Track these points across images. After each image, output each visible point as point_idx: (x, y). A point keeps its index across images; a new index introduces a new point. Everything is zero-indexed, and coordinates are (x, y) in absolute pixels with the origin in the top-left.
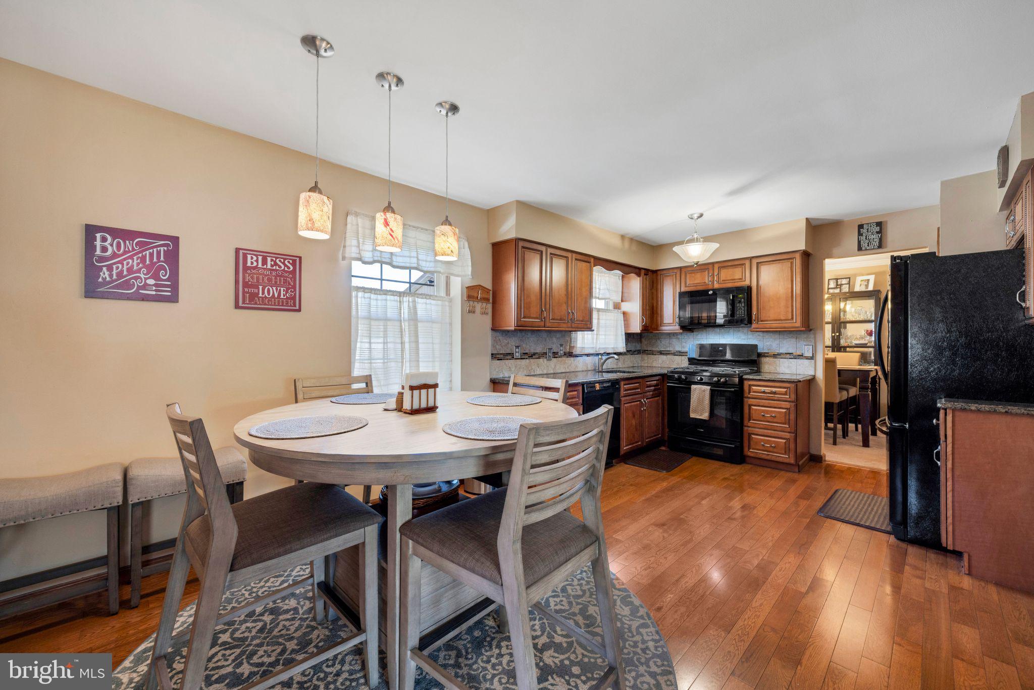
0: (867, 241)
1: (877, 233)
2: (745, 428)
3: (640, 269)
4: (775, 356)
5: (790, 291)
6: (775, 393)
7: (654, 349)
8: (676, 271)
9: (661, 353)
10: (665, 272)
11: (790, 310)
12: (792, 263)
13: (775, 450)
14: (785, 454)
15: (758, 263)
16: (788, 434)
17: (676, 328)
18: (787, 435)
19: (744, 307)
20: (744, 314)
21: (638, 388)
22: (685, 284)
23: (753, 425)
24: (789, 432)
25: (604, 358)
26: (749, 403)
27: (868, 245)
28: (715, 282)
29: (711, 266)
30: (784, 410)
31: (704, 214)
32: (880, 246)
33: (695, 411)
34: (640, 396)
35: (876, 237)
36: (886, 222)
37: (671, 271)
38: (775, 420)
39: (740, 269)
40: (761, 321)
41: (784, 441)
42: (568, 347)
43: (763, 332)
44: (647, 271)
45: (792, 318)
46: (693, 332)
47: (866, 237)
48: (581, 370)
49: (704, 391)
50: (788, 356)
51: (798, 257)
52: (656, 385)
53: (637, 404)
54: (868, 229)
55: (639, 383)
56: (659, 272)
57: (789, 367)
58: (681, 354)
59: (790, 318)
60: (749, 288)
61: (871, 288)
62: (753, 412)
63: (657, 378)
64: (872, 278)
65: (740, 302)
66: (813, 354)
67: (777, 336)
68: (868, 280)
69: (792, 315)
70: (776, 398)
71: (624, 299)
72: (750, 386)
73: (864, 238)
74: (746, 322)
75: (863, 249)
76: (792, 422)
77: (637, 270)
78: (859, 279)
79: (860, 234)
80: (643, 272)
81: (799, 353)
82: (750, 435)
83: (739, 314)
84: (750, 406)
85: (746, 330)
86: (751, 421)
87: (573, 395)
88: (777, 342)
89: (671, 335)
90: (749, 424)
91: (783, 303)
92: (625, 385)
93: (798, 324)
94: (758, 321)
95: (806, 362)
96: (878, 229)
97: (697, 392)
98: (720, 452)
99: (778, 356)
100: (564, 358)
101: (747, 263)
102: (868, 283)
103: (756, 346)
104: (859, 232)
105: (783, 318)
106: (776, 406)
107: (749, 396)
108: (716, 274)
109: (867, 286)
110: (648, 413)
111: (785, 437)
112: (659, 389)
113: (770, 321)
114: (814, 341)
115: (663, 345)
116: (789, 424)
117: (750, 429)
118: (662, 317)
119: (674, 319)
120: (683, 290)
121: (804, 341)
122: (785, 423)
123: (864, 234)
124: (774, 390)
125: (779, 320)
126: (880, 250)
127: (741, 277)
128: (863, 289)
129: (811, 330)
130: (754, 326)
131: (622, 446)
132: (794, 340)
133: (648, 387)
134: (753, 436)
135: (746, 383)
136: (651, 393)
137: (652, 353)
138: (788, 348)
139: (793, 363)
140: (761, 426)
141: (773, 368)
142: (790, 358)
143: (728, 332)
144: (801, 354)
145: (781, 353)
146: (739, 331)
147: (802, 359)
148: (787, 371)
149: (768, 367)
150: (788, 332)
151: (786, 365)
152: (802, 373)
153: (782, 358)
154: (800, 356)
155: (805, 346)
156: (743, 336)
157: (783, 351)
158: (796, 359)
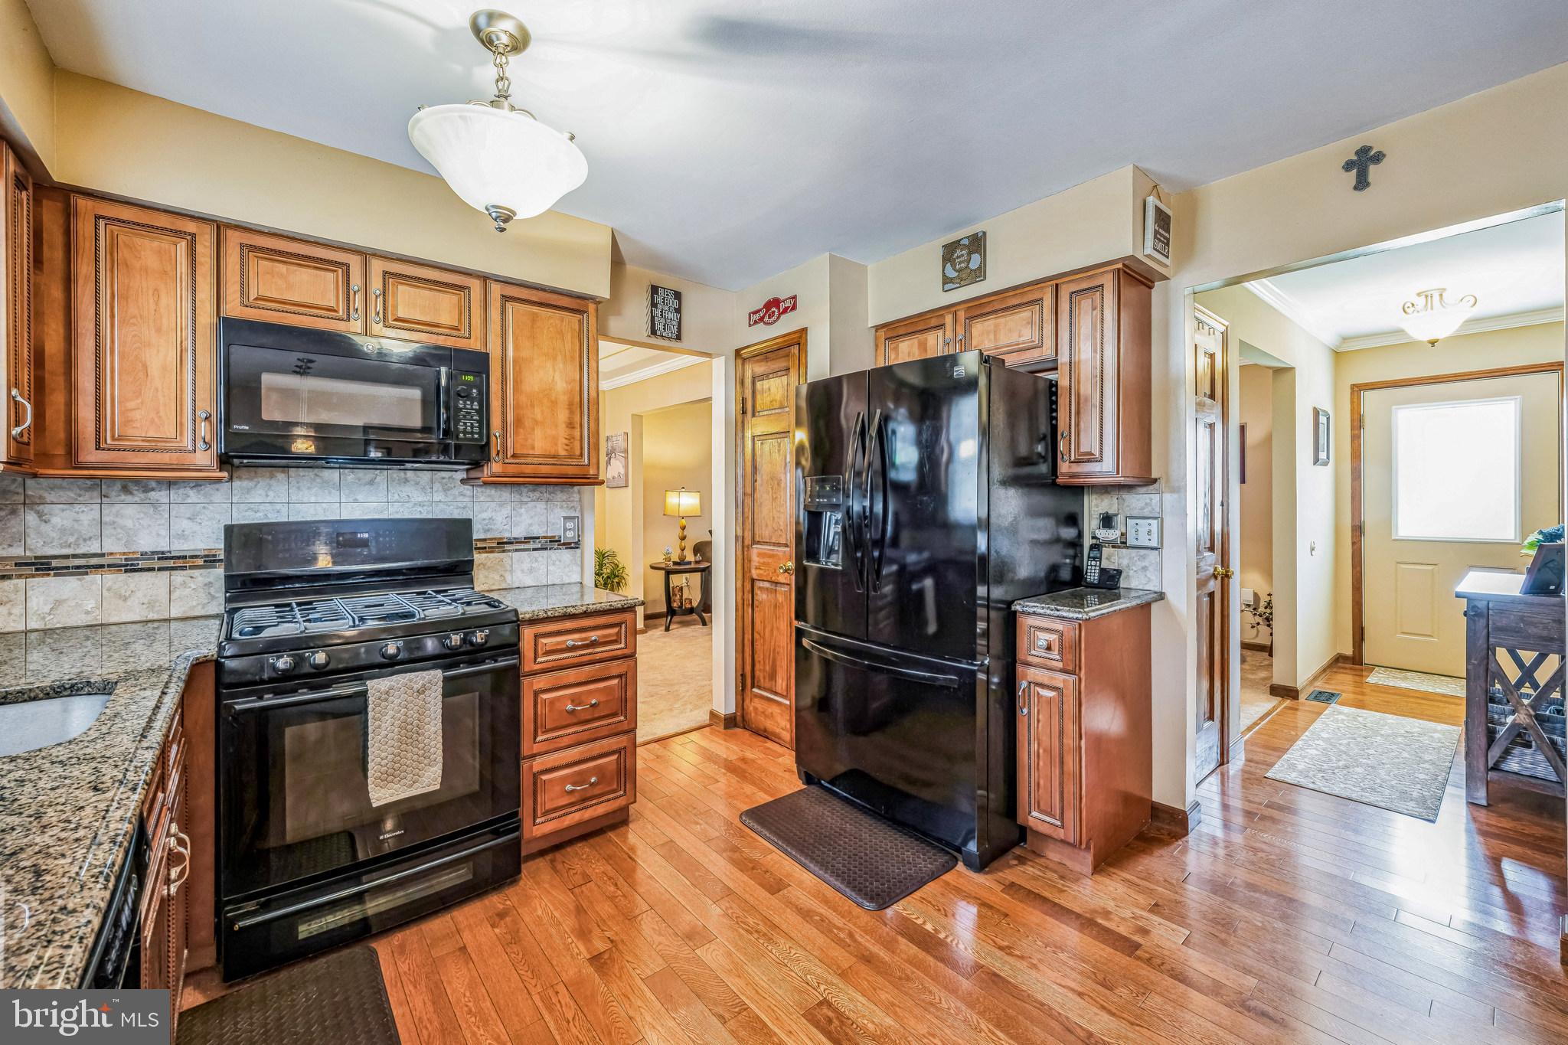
1: (676, 310)
2: (525, 764)
4: (501, 546)
6: (595, 643)
8: (191, 227)
11: (578, 434)
12: (581, 323)
13: (597, 790)
15: (504, 298)
18: (621, 741)
19: (479, 412)
22: (244, 293)
23: (544, 748)
24: (625, 734)
26: (535, 687)
27: (664, 330)
28: (373, 318)
29: (356, 258)
30: (614, 681)
32: (678, 335)
33: (392, 776)
35: (673, 317)
36: (686, 295)
38: (597, 713)
39: (455, 299)
40: (513, 456)
45: (581, 455)
47: (661, 312)
50: (530, 545)
54: (663, 299)
56: (82, 202)
57: (531, 570)
59: (578, 453)
60: (484, 358)
62: (543, 709)
65: (466, 396)
69: (581, 447)
70: (598, 657)
72: (536, 639)
73: (658, 312)
75: (658, 333)
79: (653, 304)
81: (553, 533)
82: (536, 777)
83: (465, 432)
84: (536, 694)
86: (541, 737)
88: (506, 511)
90: (536, 749)
91: (562, 416)
94: (505, 457)
95: (565, 555)
96: (676, 303)
99: (507, 547)
101: (476, 285)
103: (467, 524)
104: (652, 297)
105: (562, 453)
106: (596, 676)
107: (536, 667)
108: (376, 291)
111: (613, 748)
113: (534, 457)
114: (579, 508)
117: (536, 761)
118: (105, 403)
119: (181, 425)
120: (235, 311)
121: (561, 507)
122: (616, 714)
123: (658, 306)
127: (459, 323)
132: (543, 506)
134: (543, 778)
135: (528, 634)
138: (531, 525)
139: (540, 559)
140: (566, 741)
141: (497, 577)
142: (535, 550)
143: (371, 482)
144: (557, 538)
145: (515, 538)
146: (406, 481)
147: (557, 549)
148: (529, 582)
149: (486, 577)
150: (531, 487)
151: (526, 566)
152: (557, 582)
153: (516, 550)
154: (556, 541)
155: (565, 518)
156: (418, 496)
157: (519, 532)
158: (546, 549)
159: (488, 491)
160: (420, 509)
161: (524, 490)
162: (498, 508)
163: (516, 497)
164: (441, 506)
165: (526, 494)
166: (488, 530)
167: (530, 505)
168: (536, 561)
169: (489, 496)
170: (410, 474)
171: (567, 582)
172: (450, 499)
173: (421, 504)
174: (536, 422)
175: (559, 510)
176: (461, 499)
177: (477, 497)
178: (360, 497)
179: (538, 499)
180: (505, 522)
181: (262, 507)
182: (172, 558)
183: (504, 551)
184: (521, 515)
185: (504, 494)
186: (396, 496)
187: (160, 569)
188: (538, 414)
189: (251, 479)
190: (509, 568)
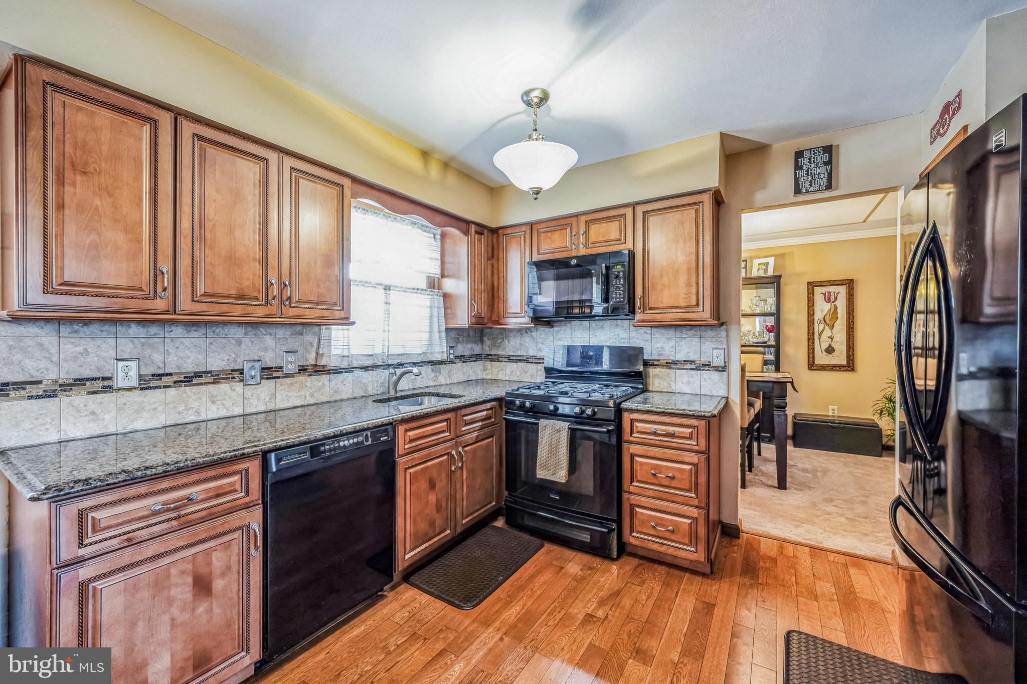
0: (809, 178)
1: (825, 163)
2: (625, 496)
3: (468, 222)
4: (669, 365)
5: (694, 258)
6: (672, 435)
7: (500, 353)
8: (524, 228)
9: (509, 359)
10: (509, 231)
11: (694, 291)
12: (697, 211)
13: (673, 537)
14: (690, 544)
15: (644, 213)
16: (693, 509)
17: (524, 321)
18: (694, 512)
19: (623, 285)
20: (624, 298)
21: (443, 432)
22: (538, 250)
23: (636, 491)
24: (696, 507)
25: (399, 371)
26: (631, 451)
27: (811, 185)
28: (581, 246)
29: (575, 219)
30: (689, 467)
31: (551, 92)
32: (829, 187)
33: (545, 467)
34: (448, 444)
35: (822, 171)
36: (838, 146)
37: (517, 229)
38: (673, 484)
39: (617, 223)
40: (650, 309)
41: (689, 521)
42: (313, 355)
43: (651, 327)
44: (482, 229)
45: (698, 304)
46: (552, 327)
47: (807, 171)
48: (348, 396)
49: (559, 431)
50: (688, 366)
51: (706, 198)
52: (488, 418)
53: (441, 462)
54: (810, 159)
55: (446, 420)
56: (501, 231)
57: (689, 383)
58: (538, 360)
59: (694, 303)
60: (632, 255)
61: (770, 273)
62: (637, 467)
63: (489, 405)
64: (771, 261)
65: (617, 277)
66: (725, 362)
67: (671, 333)
68: (767, 263)
69: (698, 299)
70: (674, 445)
71: (446, 273)
72: (632, 421)
73: (803, 173)
74: (627, 311)
75: (803, 190)
76: (702, 489)
77: (464, 225)
78: (756, 262)
79: (798, 167)
80: (473, 228)
81: (704, 359)
82: (632, 507)
83: (616, 298)
84: (632, 456)
85: (626, 323)
86: (634, 484)
87: (221, 487)
88: (672, 343)
89: (523, 331)
90: (632, 489)
91: (683, 279)
92: (407, 431)
93: (707, 314)
94: (645, 309)
95: (715, 375)
96: (825, 157)
97: (548, 431)
98: (586, 537)
99: (673, 366)
100: (300, 379)
101: (628, 211)
102: (767, 267)
103: (641, 350)
104: (797, 162)
105: (682, 304)
106: (674, 458)
107: (632, 439)
108: (582, 232)
109: (766, 270)
110: (468, 473)
111: (688, 514)
112: (493, 424)
113: (664, 308)
114: (726, 341)
115: (512, 346)
116: (696, 492)
117: (633, 497)
118: (505, 301)
119: (522, 306)
120: (536, 258)
121: (711, 341)
122: (689, 491)
123: (804, 167)
124: (671, 429)
125: (677, 307)
126: (828, 194)
127: (618, 237)
128: (761, 273)
129: (722, 324)
130: (639, 316)
131: (399, 548)
132: (697, 340)
133: (466, 424)
134: (638, 510)
135: (626, 417)
136: (475, 434)
137: (498, 359)
138: (688, 353)
139: (695, 376)
140: (651, 493)
141: (666, 384)
142: (691, 369)
143: (602, 327)
144: (707, 363)
145: (677, 361)
146: (617, 325)
147: (708, 370)
148: (687, 390)
149: (659, 383)
150: (688, 327)
151: (685, 379)
152: (708, 393)
153: (678, 369)
154: (707, 365)
155: (713, 349)
156: (623, 334)
157: (680, 357)
158: (699, 370)
159: (660, 330)
160: (623, 341)
161: (684, 330)
162: (666, 341)
163: (678, 334)
164: (635, 339)
165: (685, 333)
166: (660, 355)
167: (688, 339)
168: (692, 377)
169: (661, 333)
170: (619, 322)
171: (715, 394)
172: (639, 335)
173: (624, 338)
174: (664, 285)
175: (710, 343)
176: (645, 335)
177: (655, 335)
178: (597, 334)
179: (694, 336)
180: (671, 350)
181: (563, 339)
182: (538, 359)
183: (670, 368)
184: (682, 346)
185: (671, 332)
186: (613, 334)
187: (535, 363)
188: (665, 280)
189: (559, 326)
190: (673, 379)
